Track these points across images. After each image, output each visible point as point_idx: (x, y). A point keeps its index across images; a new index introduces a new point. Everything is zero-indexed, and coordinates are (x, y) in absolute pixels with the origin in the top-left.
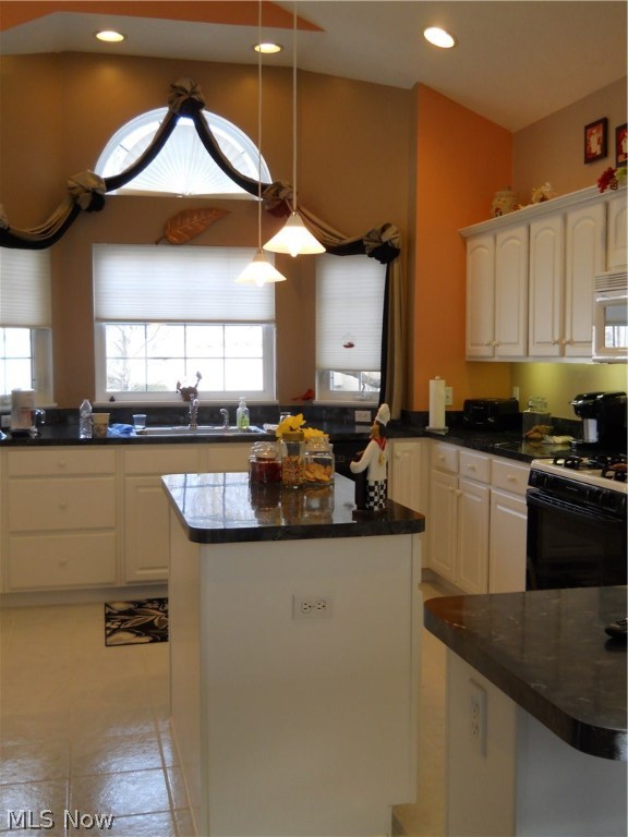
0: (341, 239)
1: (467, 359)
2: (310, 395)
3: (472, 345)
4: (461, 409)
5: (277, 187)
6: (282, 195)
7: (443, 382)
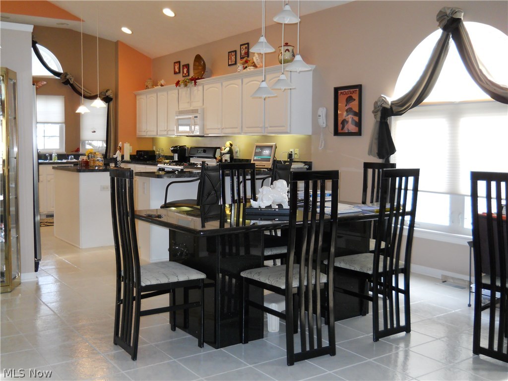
0: (90, 94)
1: (137, 137)
2: (78, 150)
3: (139, 131)
4: (135, 154)
5: (65, 74)
6: (68, 77)
7: (129, 144)
